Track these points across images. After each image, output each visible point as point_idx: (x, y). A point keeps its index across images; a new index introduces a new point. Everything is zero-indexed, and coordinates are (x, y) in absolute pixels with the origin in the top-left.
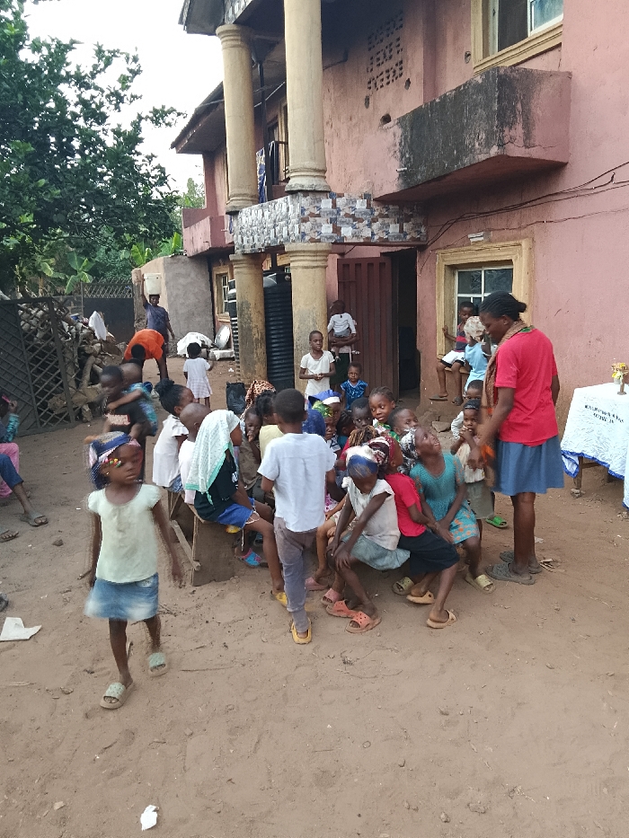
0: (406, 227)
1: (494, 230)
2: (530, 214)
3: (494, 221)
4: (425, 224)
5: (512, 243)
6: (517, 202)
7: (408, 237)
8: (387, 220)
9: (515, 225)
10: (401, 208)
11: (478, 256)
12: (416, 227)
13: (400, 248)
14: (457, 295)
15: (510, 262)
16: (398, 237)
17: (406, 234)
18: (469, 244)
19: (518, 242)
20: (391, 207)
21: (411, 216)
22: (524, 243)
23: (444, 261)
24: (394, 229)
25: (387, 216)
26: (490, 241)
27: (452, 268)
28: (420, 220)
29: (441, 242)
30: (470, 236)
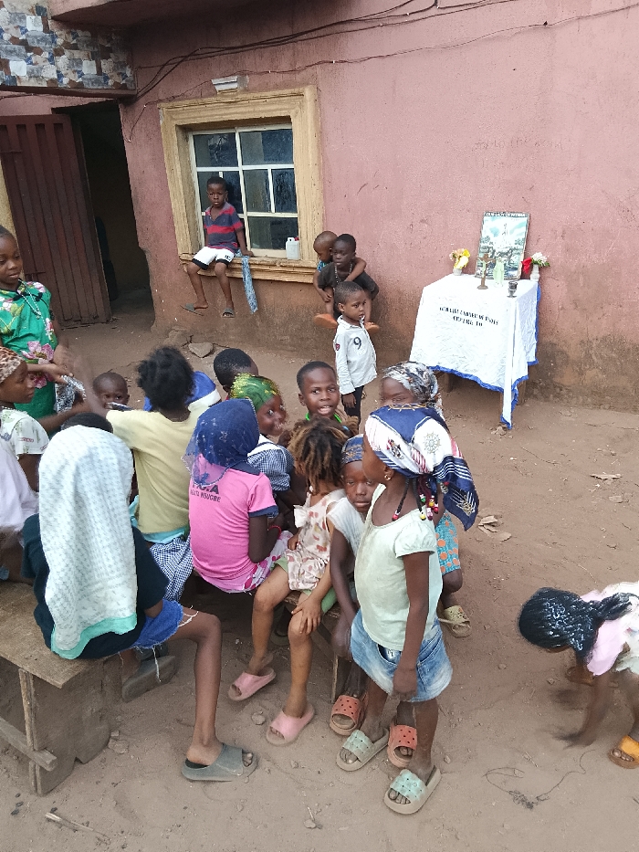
0: (106, 65)
1: (250, 73)
2: (309, 50)
3: (250, 60)
4: (131, 63)
5: (287, 91)
6: (288, 32)
7: (110, 82)
8: (77, 54)
9: (285, 66)
10: (94, 35)
11: (231, 111)
12: (119, 66)
13: (99, 100)
14: (196, 170)
15: (287, 120)
16: (97, 81)
17: (106, 78)
18: (215, 93)
19: (296, 91)
20: (80, 33)
21: (110, 50)
22: (308, 93)
23: (172, 119)
24: (89, 68)
25: (75, 47)
26: (246, 90)
27: (185, 129)
28: (122, 58)
29: (162, 90)
30: (214, 82)
